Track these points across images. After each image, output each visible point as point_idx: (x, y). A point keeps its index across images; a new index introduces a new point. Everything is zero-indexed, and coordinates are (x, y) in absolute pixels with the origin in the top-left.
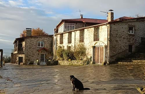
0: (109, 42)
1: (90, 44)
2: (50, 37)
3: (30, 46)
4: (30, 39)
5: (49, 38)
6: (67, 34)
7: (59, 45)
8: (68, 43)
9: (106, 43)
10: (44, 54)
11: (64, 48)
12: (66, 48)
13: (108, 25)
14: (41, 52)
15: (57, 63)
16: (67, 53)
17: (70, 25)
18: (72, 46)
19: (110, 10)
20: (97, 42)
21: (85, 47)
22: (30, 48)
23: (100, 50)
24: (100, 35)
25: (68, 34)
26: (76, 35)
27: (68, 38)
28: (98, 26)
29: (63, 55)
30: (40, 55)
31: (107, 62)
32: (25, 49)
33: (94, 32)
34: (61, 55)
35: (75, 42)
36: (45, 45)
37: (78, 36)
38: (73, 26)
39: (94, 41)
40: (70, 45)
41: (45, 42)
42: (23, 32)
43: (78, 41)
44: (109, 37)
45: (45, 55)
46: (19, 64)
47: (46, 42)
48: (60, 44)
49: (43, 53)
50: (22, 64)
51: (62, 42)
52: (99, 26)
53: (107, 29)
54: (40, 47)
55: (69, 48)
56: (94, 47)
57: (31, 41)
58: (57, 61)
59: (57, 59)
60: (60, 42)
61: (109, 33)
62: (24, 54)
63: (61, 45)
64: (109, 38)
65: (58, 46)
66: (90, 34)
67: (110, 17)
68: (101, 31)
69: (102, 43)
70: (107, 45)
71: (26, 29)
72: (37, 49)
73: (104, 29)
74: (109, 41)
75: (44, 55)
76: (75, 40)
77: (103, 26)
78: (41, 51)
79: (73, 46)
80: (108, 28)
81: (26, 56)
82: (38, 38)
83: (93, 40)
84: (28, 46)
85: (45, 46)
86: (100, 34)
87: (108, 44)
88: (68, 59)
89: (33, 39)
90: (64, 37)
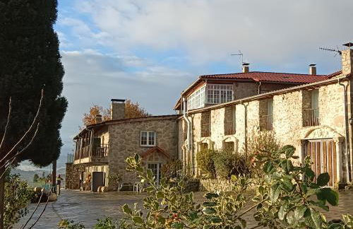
0: (350, 126)
1: (291, 134)
2: (170, 119)
3: (121, 142)
4: (122, 126)
5: (167, 121)
6: (222, 111)
7: (198, 139)
8: (226, 134)
9: (341, 130)
10: (157, 162)
11: (213, 146)
12: (219, 146)
13: (345, 83)
14: (149, 160)
15: (198, 187)
16: (225, 160)
17: (220, 90)
18: (237, 141)
19: (347, 45)
20: (312, 128)
21: (277, 144)
22: (121, 149)
23: (325, 149)
24: (321, 111)
25: (223, 109)
26: (248, 112)
27: (225, 122)
28: (314, 85)
29: (216, 165)
30: (147, 166)
31: (348, 181)
32: (110, 151)
33: (304, 103)
34: (209, 164)
35: (246, 132)
36: (159, 140)
37: (254, 116)
38: (229, 90)
39: (304, 126)
40: (231, 139)
41: (158, 133)
42: (91, 111)
43: (256, 128)
44: (349, 114)
45: (160, 166)
46: (95, 190)
47: (161, 132)
48: (202, 136)
49: (153, 162)
50: (102, 189)
51: (206, 133)
52: (318, 86)
53: (343, 93)
54: (148, 145)
55: (229, 146)
56: (305, 143)
57: (123, 132)
58: (198, 182)
59: (195, 176)
60: (202, 131)
61: (349, 103)
62: (107, 163)
63: (206, 140)
64: (349, 117)
65: (198, 143)
66: (291, 109)
67: (349, 62)
68: (323, 99)
69: (328, 130)
70: (345, 135)
71: (113, 100)
72: (139, 150)
73: (333, 93)
74: (351, 124)
75: (156, 165)
76: (246, 126)
77: (330, 86)
78: (148, 157)
79: (242, 141)
80: (346, 91)
81: (111, 170)
82: (143, 124)
83: (301, 123)
84: (116, 144)
85: (160, 143)
86: (321, 106)
87: (347, 134)
88: (229, 176)
89: (129, 126)
90: (212, 120)
